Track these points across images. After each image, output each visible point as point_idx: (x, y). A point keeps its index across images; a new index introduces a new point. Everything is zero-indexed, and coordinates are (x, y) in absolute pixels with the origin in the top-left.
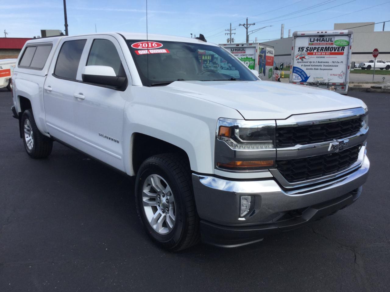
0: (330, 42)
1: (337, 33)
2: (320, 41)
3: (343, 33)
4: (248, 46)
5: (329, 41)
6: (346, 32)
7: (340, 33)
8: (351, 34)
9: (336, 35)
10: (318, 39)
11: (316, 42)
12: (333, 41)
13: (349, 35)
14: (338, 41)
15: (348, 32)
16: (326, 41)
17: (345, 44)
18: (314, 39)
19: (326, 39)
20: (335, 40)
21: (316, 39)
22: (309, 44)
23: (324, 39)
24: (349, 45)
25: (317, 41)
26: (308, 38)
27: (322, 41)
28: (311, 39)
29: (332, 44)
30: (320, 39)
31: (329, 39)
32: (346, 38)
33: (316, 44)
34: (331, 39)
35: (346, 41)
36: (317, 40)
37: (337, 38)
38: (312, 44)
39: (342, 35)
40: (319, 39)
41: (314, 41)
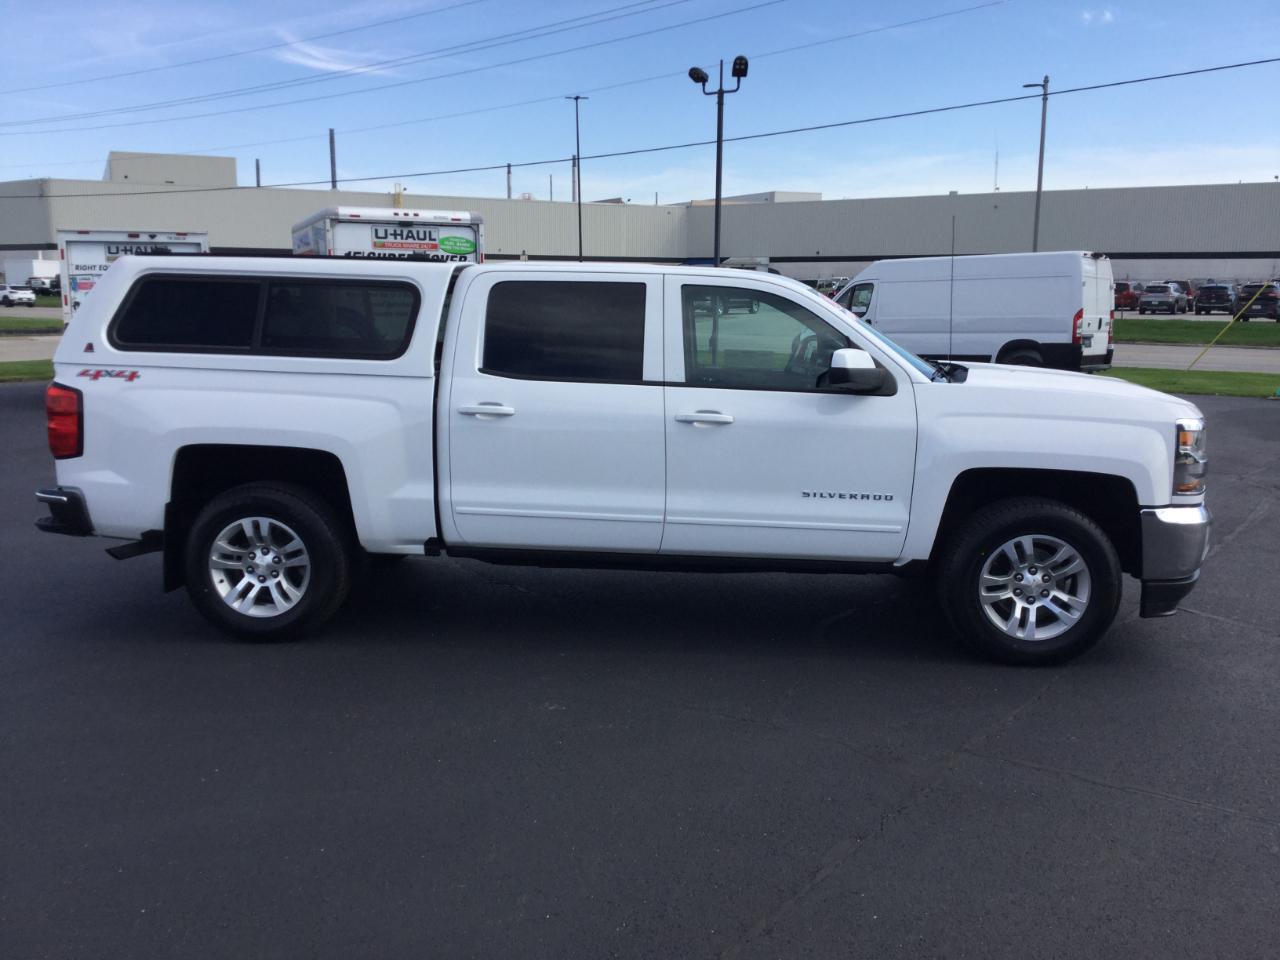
0: (427, 241)
1: (444, 218)
2: (402, 238)
3: (459, 220)
4: (173, 241)
5: (424, 239)
6: (465, 216)
7: (453, 220)
8: (478, 225)
9: (442, 225)
10: (395, 231)
11: (391, 239)
12: (434, 240)
13: (474, 226)
14: (448, 239)
15: (472, 220)
16: (419, 239)
17: (466, 248)
18: (386, 231)
19: (418, 232)
20: (441, 237)
21: (391, 230)
22: (375, 245)
23: (410, 232)
24: (475, 251)
25: (396, 238)
26: (369, 227)
27: (407, 239)
28: (376, 231)
29: (435, 247)
30: (402, 232)
31: (425, 233)
32: (468, 235)
33: (393, 246)
34: (430, 233)
35: (468, 241)
36: (395, 235)
37: (443, 233)
38: (383, 246)
39: (456, 224)
40: (399, 232)
41: (386, 237)
